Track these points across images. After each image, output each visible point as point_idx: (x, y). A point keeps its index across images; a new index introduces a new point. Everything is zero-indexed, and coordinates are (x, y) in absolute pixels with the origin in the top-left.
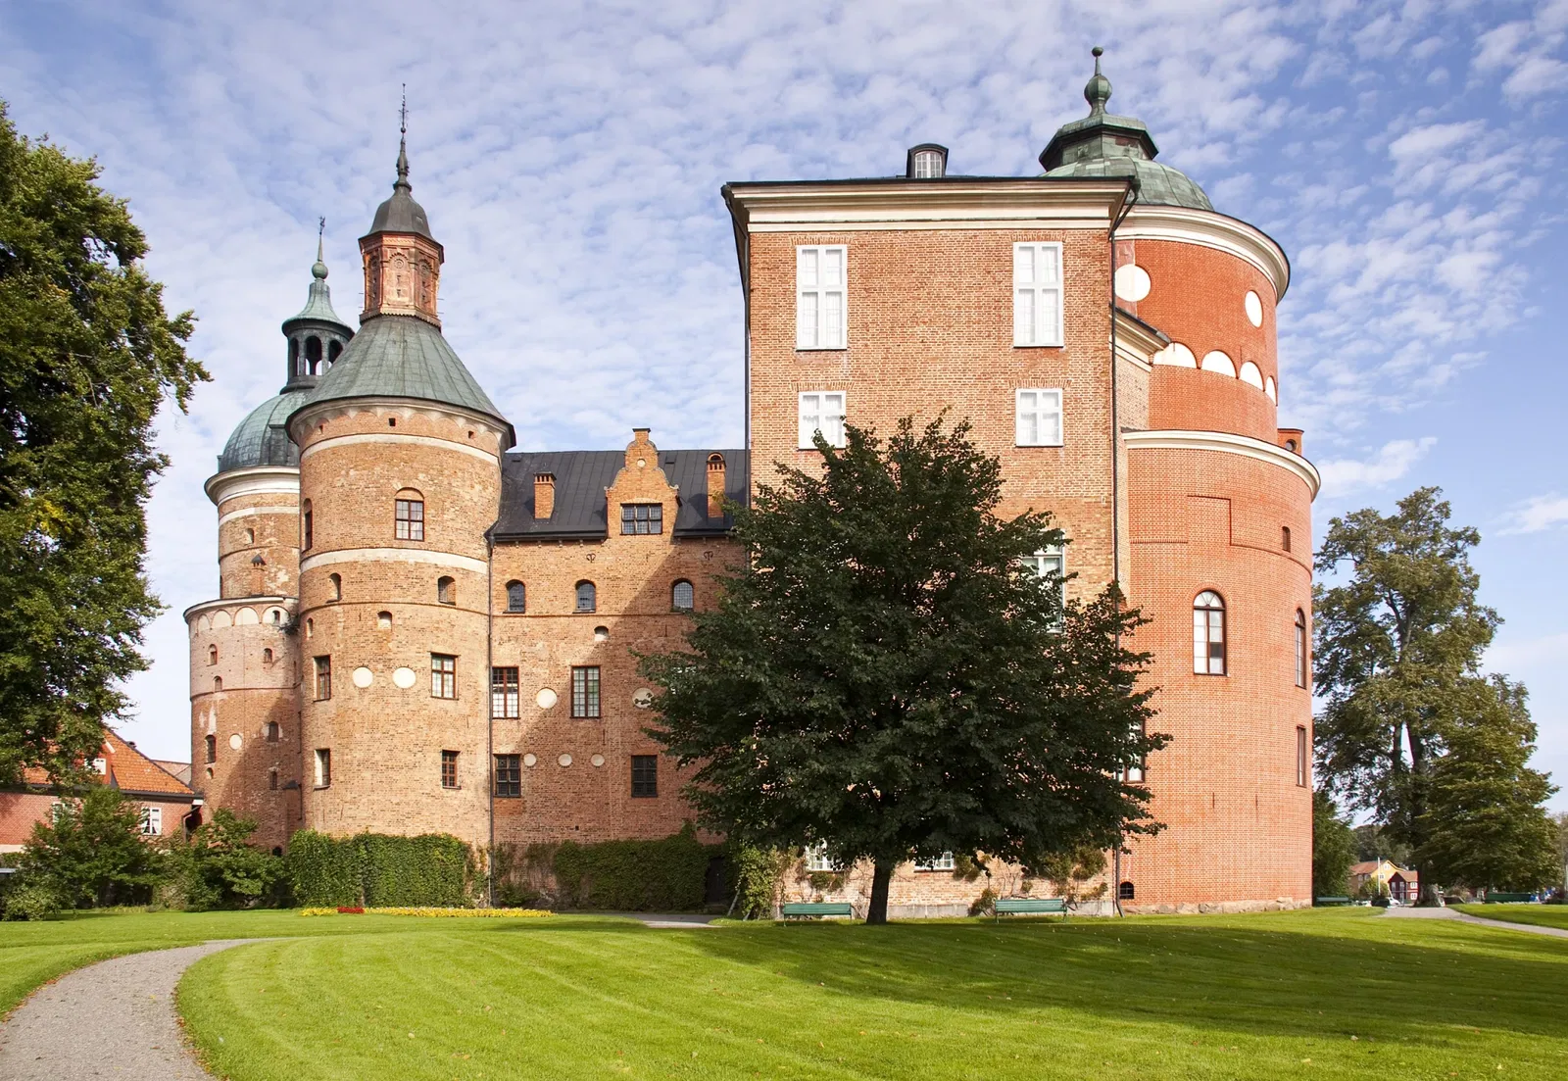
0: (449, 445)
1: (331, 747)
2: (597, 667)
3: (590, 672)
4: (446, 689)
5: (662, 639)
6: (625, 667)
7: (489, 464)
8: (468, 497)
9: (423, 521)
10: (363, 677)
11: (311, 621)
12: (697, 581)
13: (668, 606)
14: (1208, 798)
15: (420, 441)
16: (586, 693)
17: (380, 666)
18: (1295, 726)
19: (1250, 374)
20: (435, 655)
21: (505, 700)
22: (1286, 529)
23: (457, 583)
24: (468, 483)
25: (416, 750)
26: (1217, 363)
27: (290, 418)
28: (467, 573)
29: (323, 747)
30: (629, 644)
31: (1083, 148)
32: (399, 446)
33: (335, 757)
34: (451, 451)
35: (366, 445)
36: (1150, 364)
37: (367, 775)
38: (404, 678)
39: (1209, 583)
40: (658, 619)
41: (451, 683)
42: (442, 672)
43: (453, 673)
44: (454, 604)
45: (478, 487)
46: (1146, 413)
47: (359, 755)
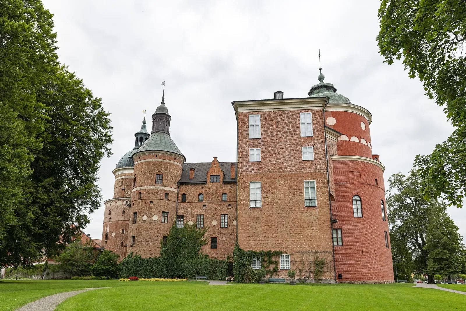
0: (170, 162)
1: (136, 236)
2: (203, 215)
3: (201, 216)
4: (165, 221)
5: (219, 208)
6: (210, 215)
7: (179, 166)
8: (173, 174)
9: (162, 180)
10: (145, 218)
11: (133, 204)
12: (228, 193)
13: (221, 200)
14: (361, 251)
15: (163, 160)
16: (200, 222)
17: (149, 215)
18: (384, 231)
19: (363, 141)
20: (163, 212)
21: (180, 223)
22: (376, 180)
23: (170, 194)
24: (174, 170)
25: (157, 236)
26: (354, 139)
27: (133, 156)
28: (172, 192)
29: (133, 235)
30: (211, 209)
31: (318, 91)
32: (158, 162)
33: (136, 238)
34: (170, 163)
35: (150, 162)
36: (337, 140)
37: (144, 243)
38: (155, 218)
39: (356, 193)
40: (218, 203)
41: (167, 219)
42: (165, 216)
43: (167, 217)
44: (169, 199)
45: (176, 171)
46: (337, 151)
47: (142, 237)
